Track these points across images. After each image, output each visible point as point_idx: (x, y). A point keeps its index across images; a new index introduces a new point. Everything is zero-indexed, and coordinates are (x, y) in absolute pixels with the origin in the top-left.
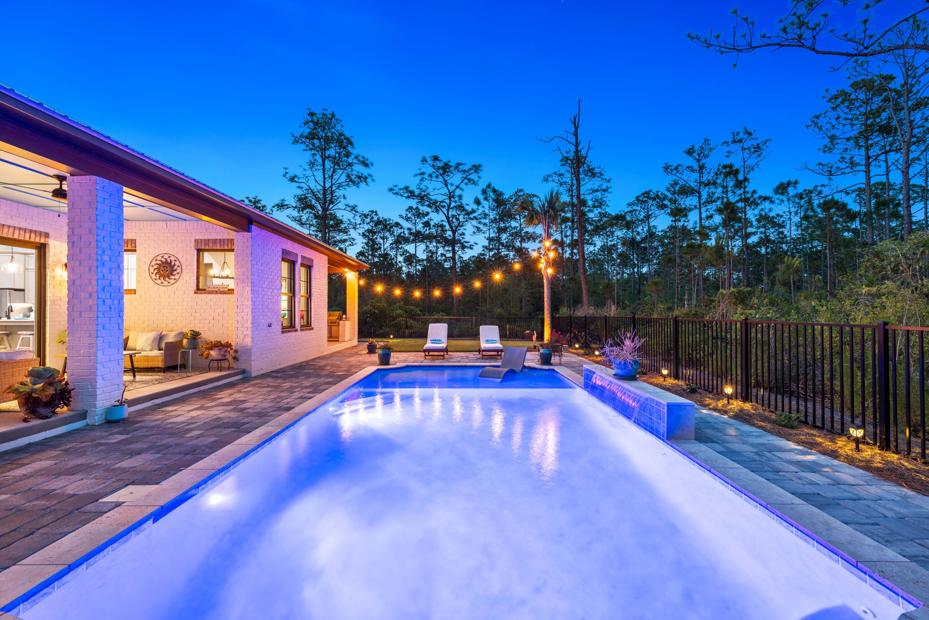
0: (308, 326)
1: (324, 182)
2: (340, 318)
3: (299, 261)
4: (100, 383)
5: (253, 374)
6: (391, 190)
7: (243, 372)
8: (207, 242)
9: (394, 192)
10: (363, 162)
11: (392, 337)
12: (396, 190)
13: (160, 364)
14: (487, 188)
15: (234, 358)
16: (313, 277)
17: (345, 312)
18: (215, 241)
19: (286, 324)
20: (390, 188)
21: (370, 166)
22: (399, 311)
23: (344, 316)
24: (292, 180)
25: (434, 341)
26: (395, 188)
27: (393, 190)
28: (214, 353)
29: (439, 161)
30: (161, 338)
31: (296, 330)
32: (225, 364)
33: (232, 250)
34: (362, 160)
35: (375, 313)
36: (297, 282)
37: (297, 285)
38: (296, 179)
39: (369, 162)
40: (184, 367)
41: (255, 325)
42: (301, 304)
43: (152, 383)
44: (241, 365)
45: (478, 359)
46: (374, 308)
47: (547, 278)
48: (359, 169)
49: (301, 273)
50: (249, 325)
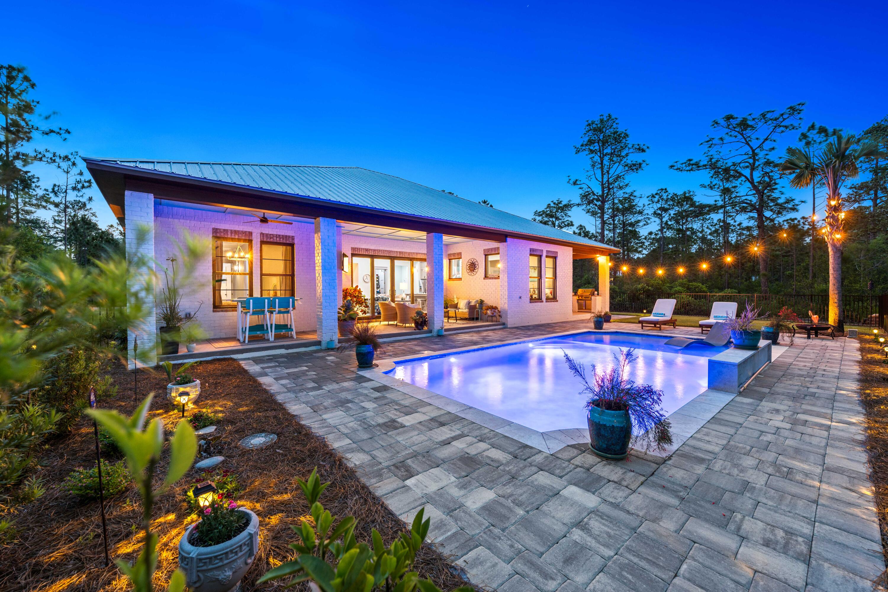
0: (554, 298)
1: (602, 178)
2: (593, 294)
3: (544, 254)
4: (436, 319)
5: (509, 326)
6: (672, 167)
7: (504, 324)
8: (488, 250)
9: (675, 168)
10: (639, 149)
11: (645, 311)
12: (679, 166)
13: (467, 316)
14: (809, 130)
15: (500, 316)
16: (557, 264)
17: (597, 290)
18: (492, 249)
19: (535, 296)
20: (671, 164)
21: (647, 150)
22: (679, 288)
23: (596, 293)
24: (575, 183)
25: (656, 315)
26: (675, 164)
27: (673, 166)
28: (489, 312)
29: (733, 119)
30: (469, 303)
31: (542, 302)
32: (494, 319)
33: (499, 254)
34: (638, 147)
35: (649, 290)
36: (543, 269)
37: (543, 271)
38: (578, 182)
39: (645, 148)
40: (477, 319)
41: (510, 297)
42: (547, 283)
43: (461, 324)
44: (502, 320)
45: (699, 333)
46: (648, 285)
47: (834, 246)
48: (634, 158)
49: (548, 263)
50: (506, 297)
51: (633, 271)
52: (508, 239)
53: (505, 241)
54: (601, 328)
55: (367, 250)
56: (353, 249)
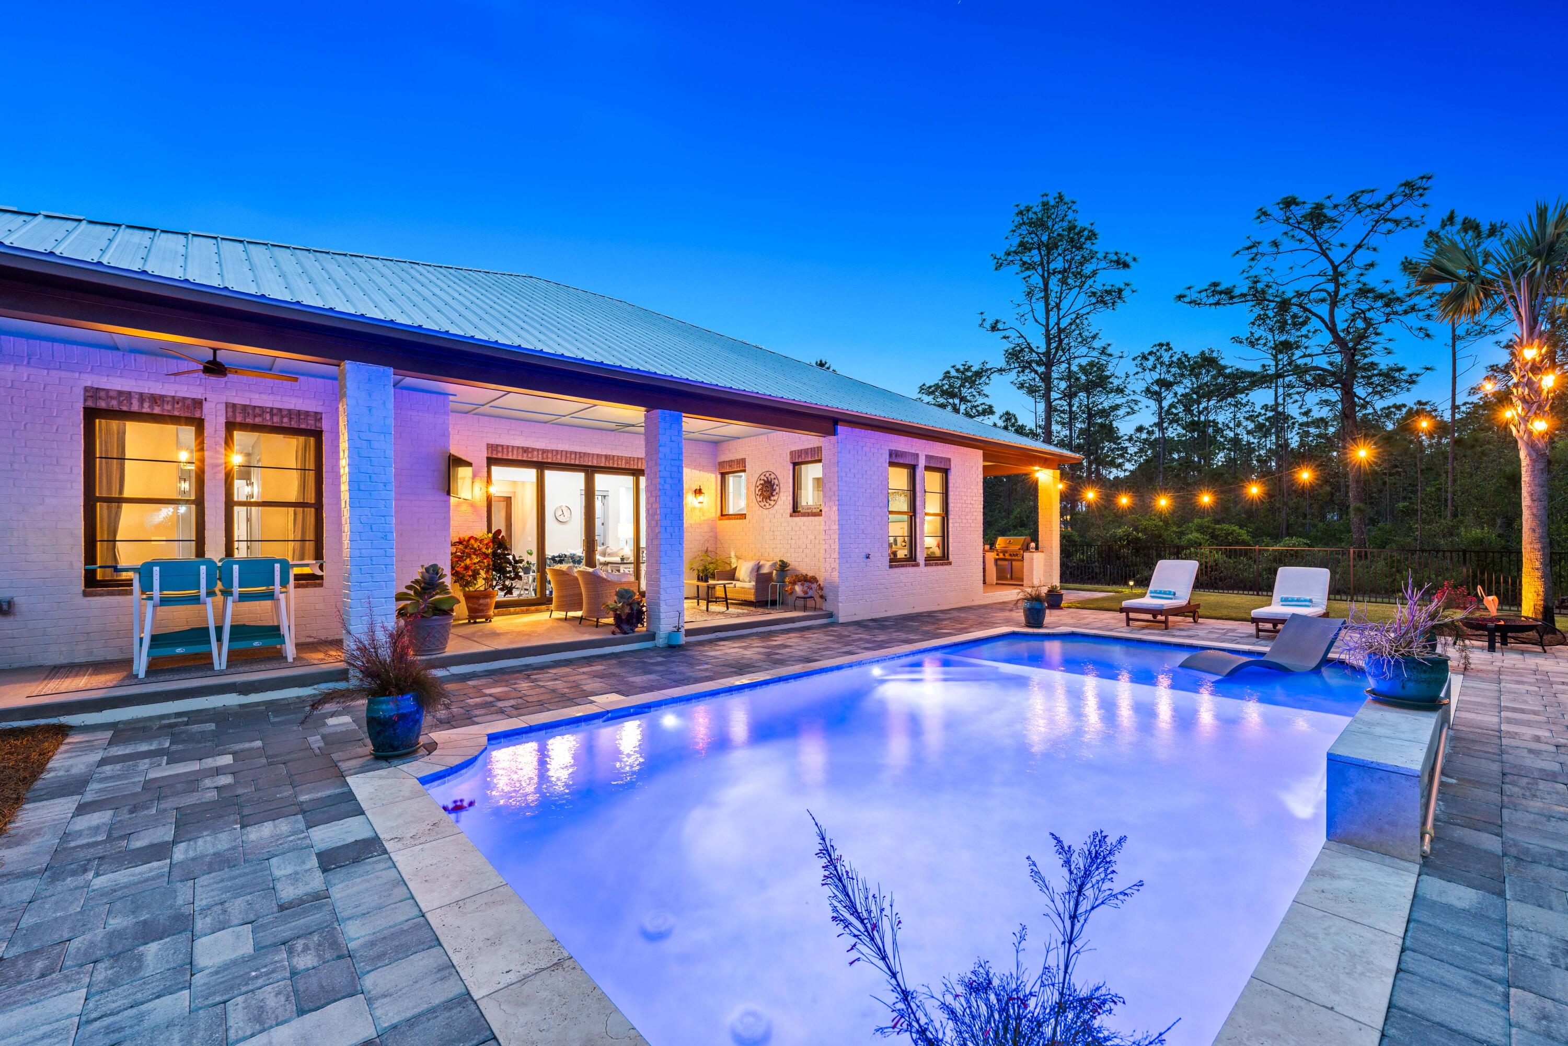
0: (943, 558)
1: (1047, 319)
2: (1027, 548)
3: (922, 463)
4: (663, 608)
5: (841, 620)
6: (1180, 297)
7: (830, 615)
8: (800, 453)
9: (1187, 300)
10: (1118, 262)
11: (1131, 583)
12: (1194, 296)
13: (752, 598)
15: (822, 597)
16: (951, 485)
17: (1035, 538)
18: (806, 451)
19: (902, 553)
20: (1178, 294)
21: (1132, 264)
22: (1194, 536)
23: (1033, 545)
24: (994, 328)
25: (1158, 594)
26: (1187, 292)
27: (1184, 296)
28: (798, 588)
29: (1297, 204)
30: (759, 567)
31: (917, 565)
32: (810, 603)
33: (820, 461)
34: (1115, 258)
35: (1138, 539)
36: (918, 494)
37: (918, 499)
38: (1000, 326)
39: (1128, 259)
40: (774, 603)
41: (844, 554)
42: (929, 526)
43: (738, 616)
44: (828, 607)
45: (1250, 636)
46: (1136, 529)
47: (1531, 445)
48: (1108, 278)
49: (932, 481)
50: (836, 555)
51: (1108, 500)
52: (840, 428)
53: (834, 433)
54: (1040, 625)
55: (526, 450)
56: (491, 447)
